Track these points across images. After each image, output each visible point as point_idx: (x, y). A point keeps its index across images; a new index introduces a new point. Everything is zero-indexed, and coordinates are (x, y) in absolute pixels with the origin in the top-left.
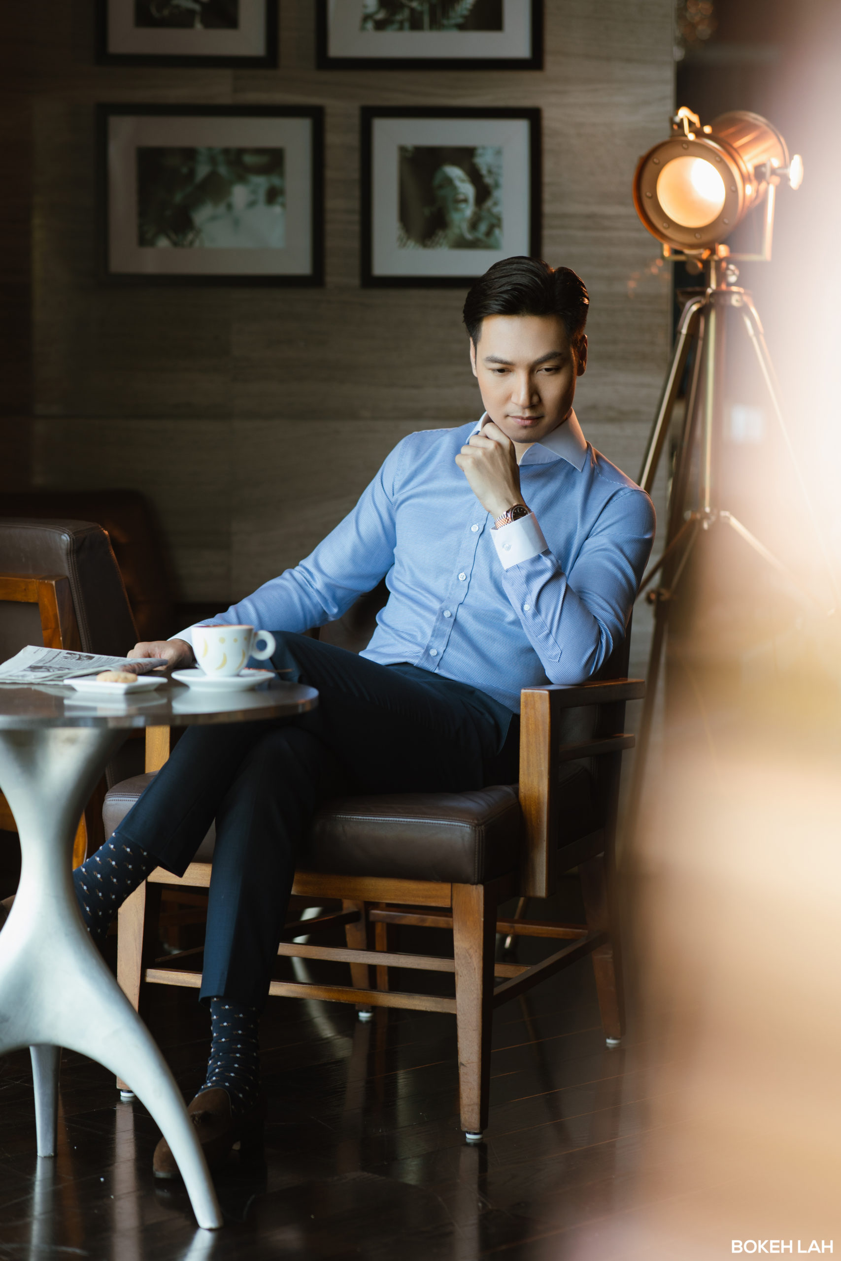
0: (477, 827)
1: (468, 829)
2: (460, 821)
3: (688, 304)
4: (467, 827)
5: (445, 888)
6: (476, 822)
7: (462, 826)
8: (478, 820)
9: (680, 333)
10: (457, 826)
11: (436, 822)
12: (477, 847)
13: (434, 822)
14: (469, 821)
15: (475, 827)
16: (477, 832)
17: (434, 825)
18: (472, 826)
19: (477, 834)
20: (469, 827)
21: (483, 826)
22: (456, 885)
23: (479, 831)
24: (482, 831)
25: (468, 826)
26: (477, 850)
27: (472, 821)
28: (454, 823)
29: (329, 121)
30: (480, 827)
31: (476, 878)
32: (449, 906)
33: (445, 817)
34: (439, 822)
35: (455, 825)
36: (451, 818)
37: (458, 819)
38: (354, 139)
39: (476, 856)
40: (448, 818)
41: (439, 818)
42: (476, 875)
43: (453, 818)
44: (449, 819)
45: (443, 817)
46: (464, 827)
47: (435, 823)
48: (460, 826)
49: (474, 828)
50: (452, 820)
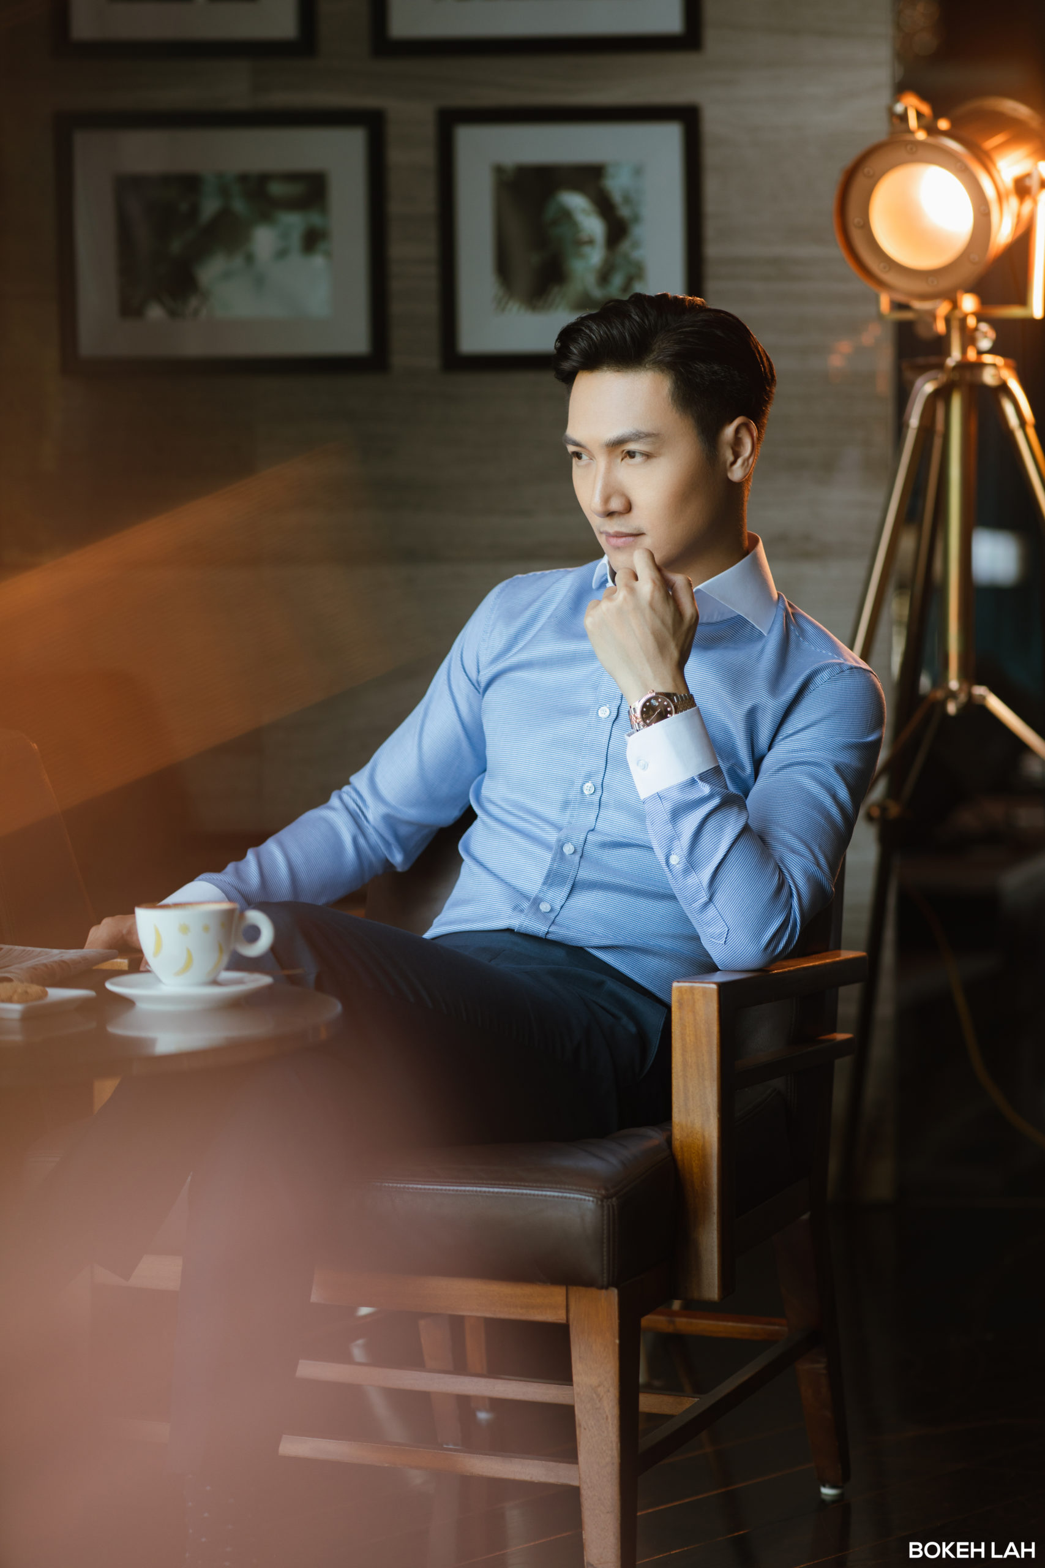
0: (605, 1200)
1: (591, 1203)
2: (579, 1191)
3: (919, 382)
4: (589, 1200)
5: (558, 1294)
6: (603, 1192)
7: (581, 1199)
8: (606, 1189)
9: (908, 426)
10: (574, 1198)
11: (540, 1193)
12: (605, 1232)
13: (536, 1192)
14: (592, 1191)
15: (602, 1201)
16: (606, 1208)
17: (536, 1197)
18: (597, 1198)
19: (606, 1212)
20: (593, 1201)
21: (614, 1199)
22: (573, 1290)
23: (608, 1206)
24: (613, 1206)
25: (591, 1199)
26: (605, 1236)
27: (596, 1191)
28: (568, 1195)
29: (393, 131)
30: (610, 1200)
31: (605, 1279)
32: (564, 1321)
33: (554, 1186)
34: (544, 1193)
35: (570, 1198)
36: (563, 1186)
37: (574, 1188)
38: (427, 156)
39: (605, 1245)
40: (558, 1186)
41: (544, 1187)
42: (605, 1275)
43: (567, 1187)
44: (560, 1188)
45: (550, 1186)
46: (585, 1200)
47: (538, 1195)
48: (577, 1199)
49: (599, 1203)
50: (565, 1189)
